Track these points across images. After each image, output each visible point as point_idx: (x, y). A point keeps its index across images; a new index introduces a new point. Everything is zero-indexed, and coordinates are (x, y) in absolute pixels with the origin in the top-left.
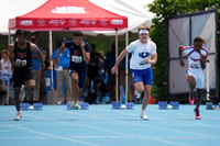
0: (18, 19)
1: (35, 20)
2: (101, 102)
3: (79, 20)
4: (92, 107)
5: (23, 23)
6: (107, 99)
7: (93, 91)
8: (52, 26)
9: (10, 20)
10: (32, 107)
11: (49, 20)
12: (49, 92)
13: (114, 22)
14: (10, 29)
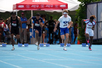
0: (17, 5)
1: (25, 5)
2: (55, 43)
3: (45, 5)
4: (51, 46)
5: (20, 6)
6: (58, 42)
7: (51, 38)
8: (33, 8)
9: (14, 5)
10: (23, 46)
11: (31, 5)
12: (31, 39)
13: (61, 6)
14: (13, 9)
